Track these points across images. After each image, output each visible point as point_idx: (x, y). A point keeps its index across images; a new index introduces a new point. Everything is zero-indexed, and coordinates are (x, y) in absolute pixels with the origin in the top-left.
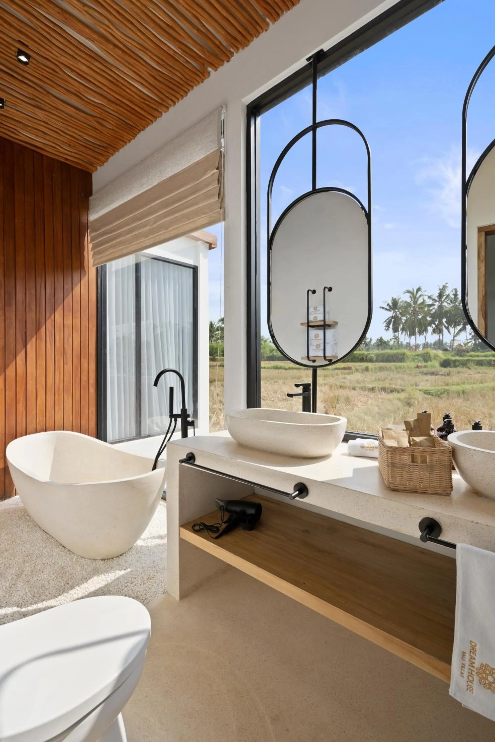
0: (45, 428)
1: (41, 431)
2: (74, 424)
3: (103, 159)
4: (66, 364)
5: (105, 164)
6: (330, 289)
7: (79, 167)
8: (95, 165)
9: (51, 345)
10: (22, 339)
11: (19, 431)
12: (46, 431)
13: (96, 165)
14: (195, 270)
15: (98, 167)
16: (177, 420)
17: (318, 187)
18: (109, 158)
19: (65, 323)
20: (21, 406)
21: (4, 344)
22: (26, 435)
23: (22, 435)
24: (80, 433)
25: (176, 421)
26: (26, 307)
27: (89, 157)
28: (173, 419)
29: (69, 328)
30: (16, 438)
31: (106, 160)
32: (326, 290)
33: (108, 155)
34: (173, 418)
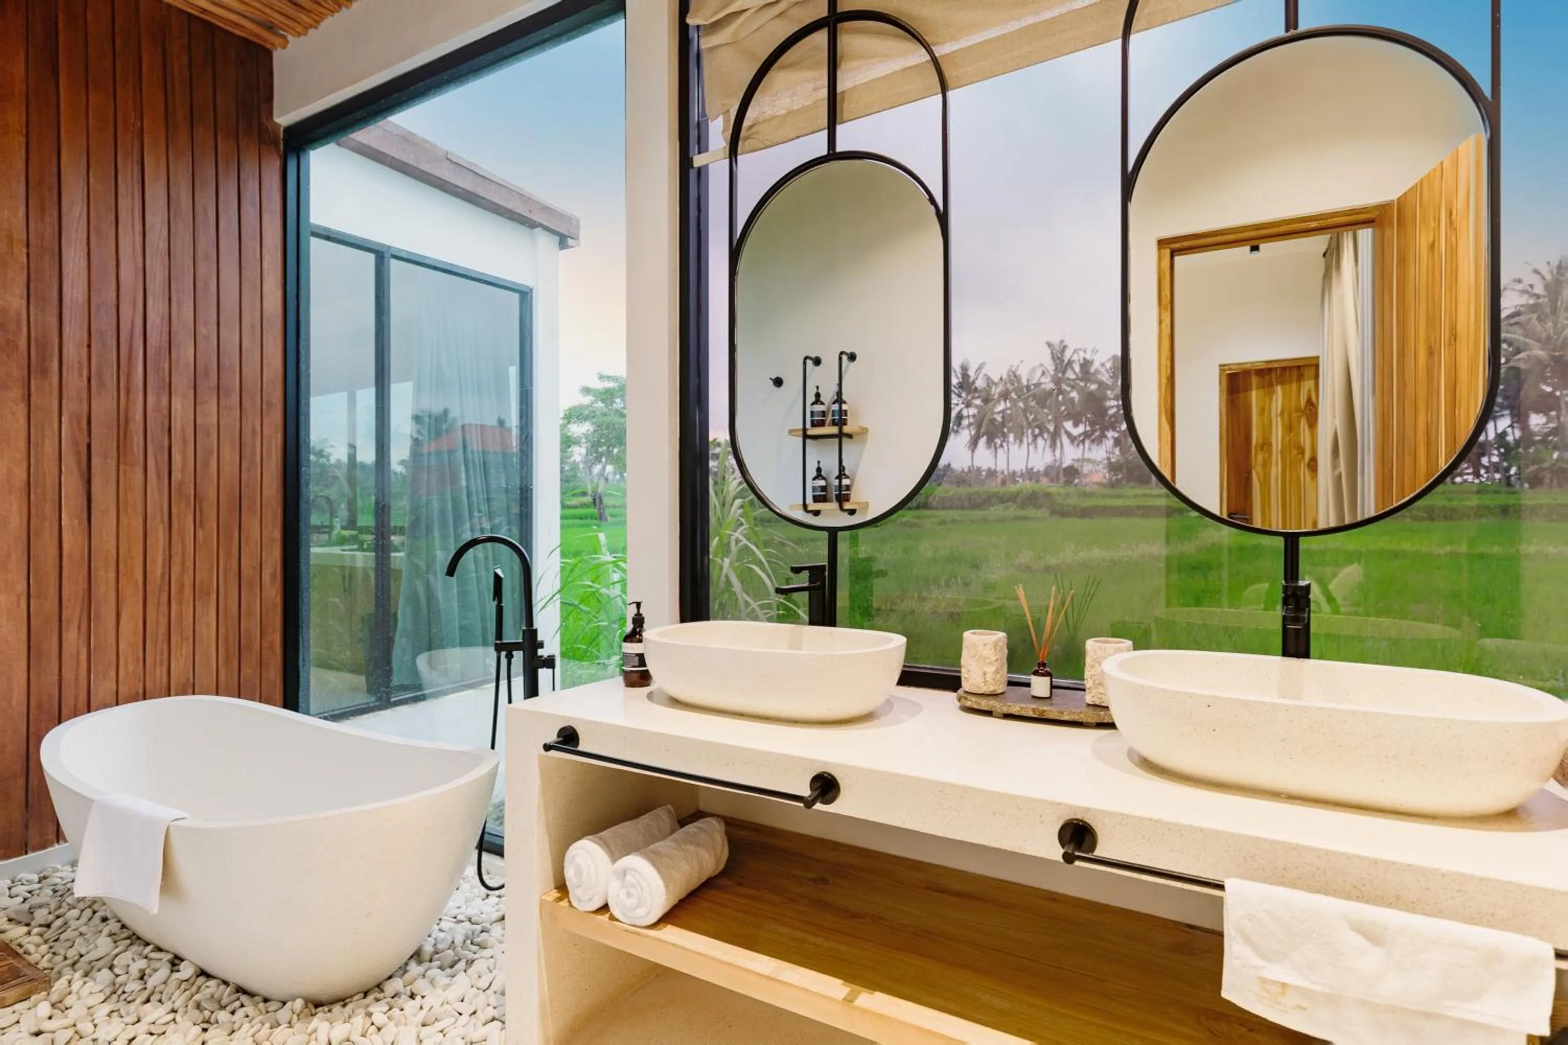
0: (141, 691)
1: (134, 698)
2: (222, 678)
3: (306, 19)
4: (202, 526)
5: (312, 32)
6: (852, 357)
7: (237, 32)
8: (282, 32)
9: (159, 477)
10: (79, 463)
11: (68, 701)
12: (145, 698)
13: (284, 30)
14: (525, 295)
15: (290, 37)
16: (512, 656)
17: (840, 148)
18: (322, 19)
19: (198, 422)
20: (72, 636)
21: (25, 477)
22: (89, 711)
23: (76, 713)
24: (239, 697)
25: (510, 657)
26: (89, 380)
27: (268, 11)
28: (503, 654)
29: (208, 434)
30: (60, 722)
31: (314, 24)
32: (845, 357)
33: (321, 13)
34: (503, 650)
